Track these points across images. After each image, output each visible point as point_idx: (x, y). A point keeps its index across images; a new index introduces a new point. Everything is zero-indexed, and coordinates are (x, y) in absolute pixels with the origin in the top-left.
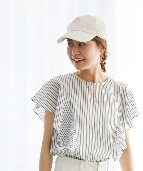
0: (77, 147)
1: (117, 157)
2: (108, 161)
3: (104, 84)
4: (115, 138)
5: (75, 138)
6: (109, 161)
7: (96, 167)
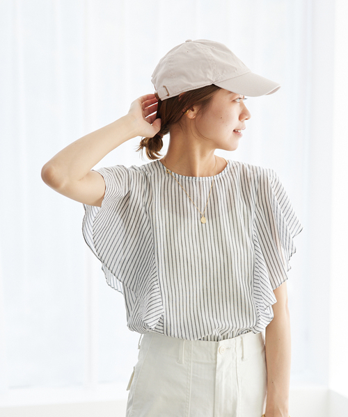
0: (164, 314)
1: (258, 325)
2: (242, 338)
3: (218, 178)
4: (255, 285)
5: (160, 296)
6: (244, 339)
7: (214, 351)
